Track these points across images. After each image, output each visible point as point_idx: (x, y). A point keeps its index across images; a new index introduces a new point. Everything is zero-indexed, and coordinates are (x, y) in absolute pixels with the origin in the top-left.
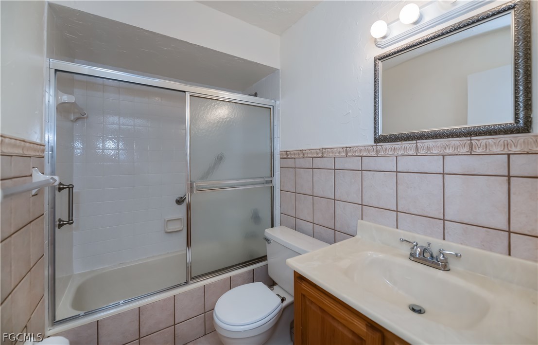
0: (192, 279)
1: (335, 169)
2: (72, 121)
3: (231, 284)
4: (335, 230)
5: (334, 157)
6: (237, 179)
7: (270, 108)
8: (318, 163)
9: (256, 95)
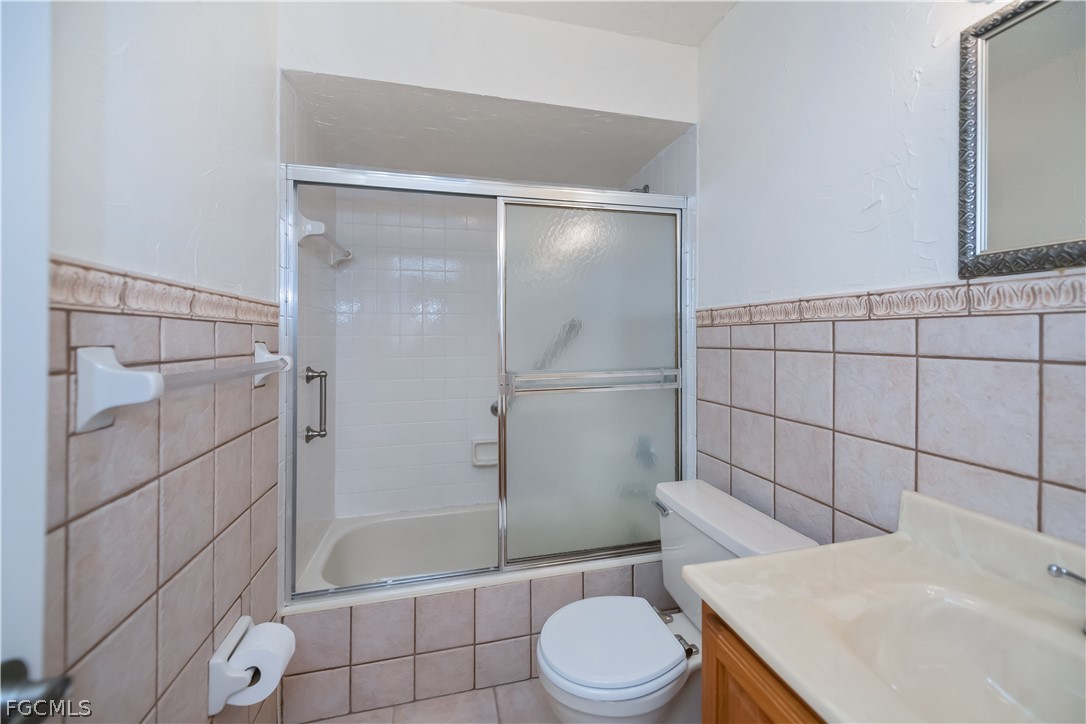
0: (509, 562)
1: (835, 352)
2: (332, 267)
3: (583, 589)
4: (834, 509)
5: (834, 322)
6: (609, 371)
7: (675, 215)
8: (789, 336)
9: (646, 189)
